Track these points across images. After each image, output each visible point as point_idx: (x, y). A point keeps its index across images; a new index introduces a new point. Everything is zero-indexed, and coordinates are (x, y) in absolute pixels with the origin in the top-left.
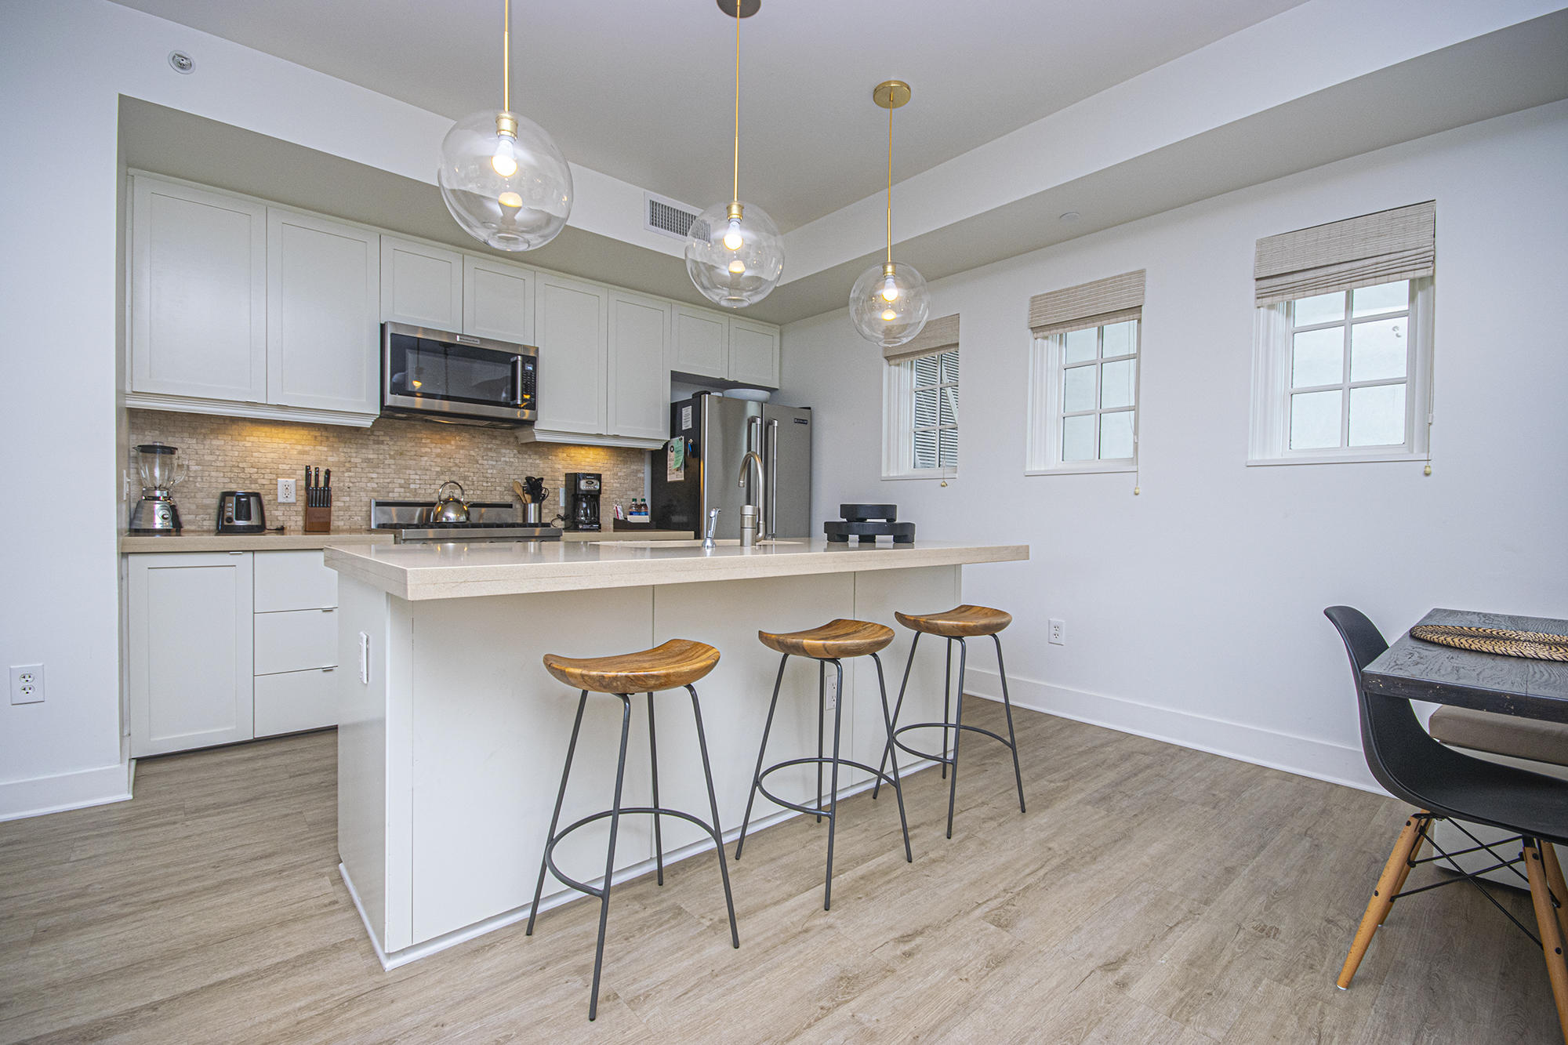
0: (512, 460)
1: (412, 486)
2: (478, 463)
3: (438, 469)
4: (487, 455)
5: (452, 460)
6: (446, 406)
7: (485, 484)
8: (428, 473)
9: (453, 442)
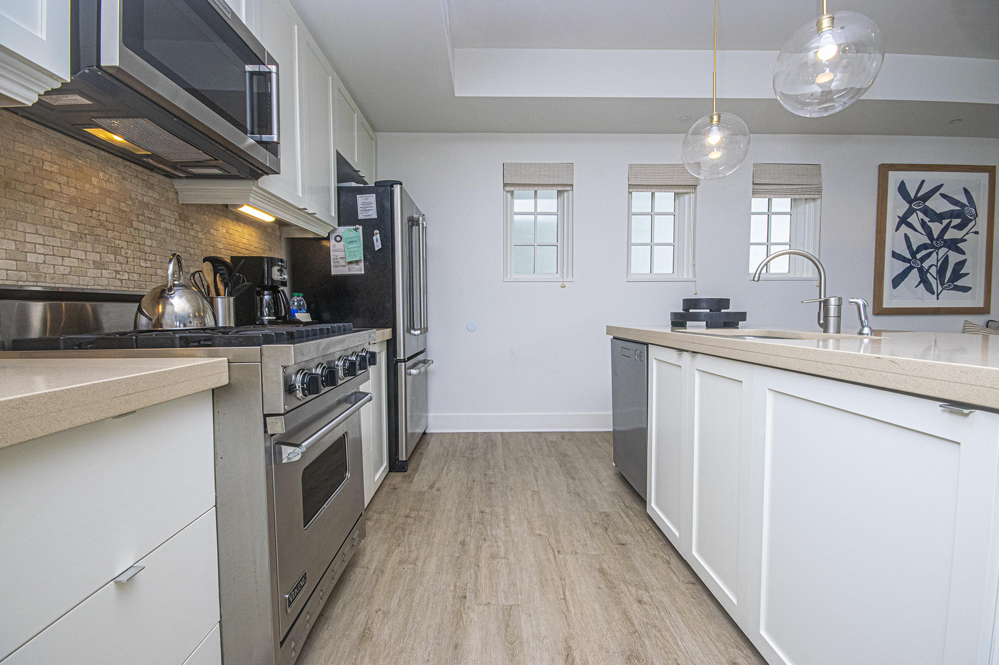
0: (173, 227)
1: (31, 258)
2: (132, 226)
3: (74, 228)
4: (143, 215)
5: (94, 214)
6: (183, 101)
7: (143, 263)
8: (57, 232)
9: (95, 181)
